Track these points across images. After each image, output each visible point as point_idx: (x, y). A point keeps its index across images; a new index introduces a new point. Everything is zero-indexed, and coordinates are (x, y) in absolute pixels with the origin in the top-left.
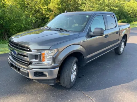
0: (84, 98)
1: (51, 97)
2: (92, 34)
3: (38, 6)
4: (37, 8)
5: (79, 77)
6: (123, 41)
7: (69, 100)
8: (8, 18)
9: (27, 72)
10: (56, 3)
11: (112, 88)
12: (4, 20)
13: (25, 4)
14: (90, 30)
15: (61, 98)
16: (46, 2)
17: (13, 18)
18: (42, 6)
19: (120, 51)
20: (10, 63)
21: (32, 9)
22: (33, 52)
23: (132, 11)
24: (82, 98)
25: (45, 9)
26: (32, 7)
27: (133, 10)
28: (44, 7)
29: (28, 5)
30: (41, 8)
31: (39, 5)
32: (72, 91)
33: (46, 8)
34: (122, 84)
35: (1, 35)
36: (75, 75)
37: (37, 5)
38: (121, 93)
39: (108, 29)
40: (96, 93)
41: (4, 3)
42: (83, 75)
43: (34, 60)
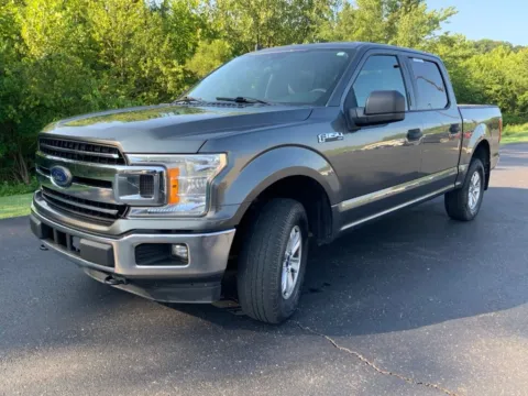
0: (335, 358)
1: (201, 354)
2: (360, 114)
3: (149, 64)
4: (144, 73)
5: (313, 291)
6: (475, 166)
7: (275, 363)
8: (36, 99)
9: (106, 247)
10: (216, 51)
11: (445, 325)
12: (20, 107)
13: (99, 58)
14: (352, 101)
15: (242, 359)
16: (178, 51)
17: (54, 100)
18: (165, 64)
19: (466, 205)
20: (39, 223)
21: (126, 76)
22: (132, 165)
23: (499, 87)
24: (327, 359)
25: (175, 74)
26: (126, 69)
27: (502, 81)
28: (173, 66)
29: (113, 60)
30: (160, 74)
31: (152, 59)
32: (287, 334)
33: (177, 73)
34: (487, 312)
35: (4, 166)
36: (296, 275)
37: (146, 62)
38: (484, 342)
39: (419, 111)
40: (383, 341)
41: (22, 49)
42: (326, 284)
43: (137, 197)
